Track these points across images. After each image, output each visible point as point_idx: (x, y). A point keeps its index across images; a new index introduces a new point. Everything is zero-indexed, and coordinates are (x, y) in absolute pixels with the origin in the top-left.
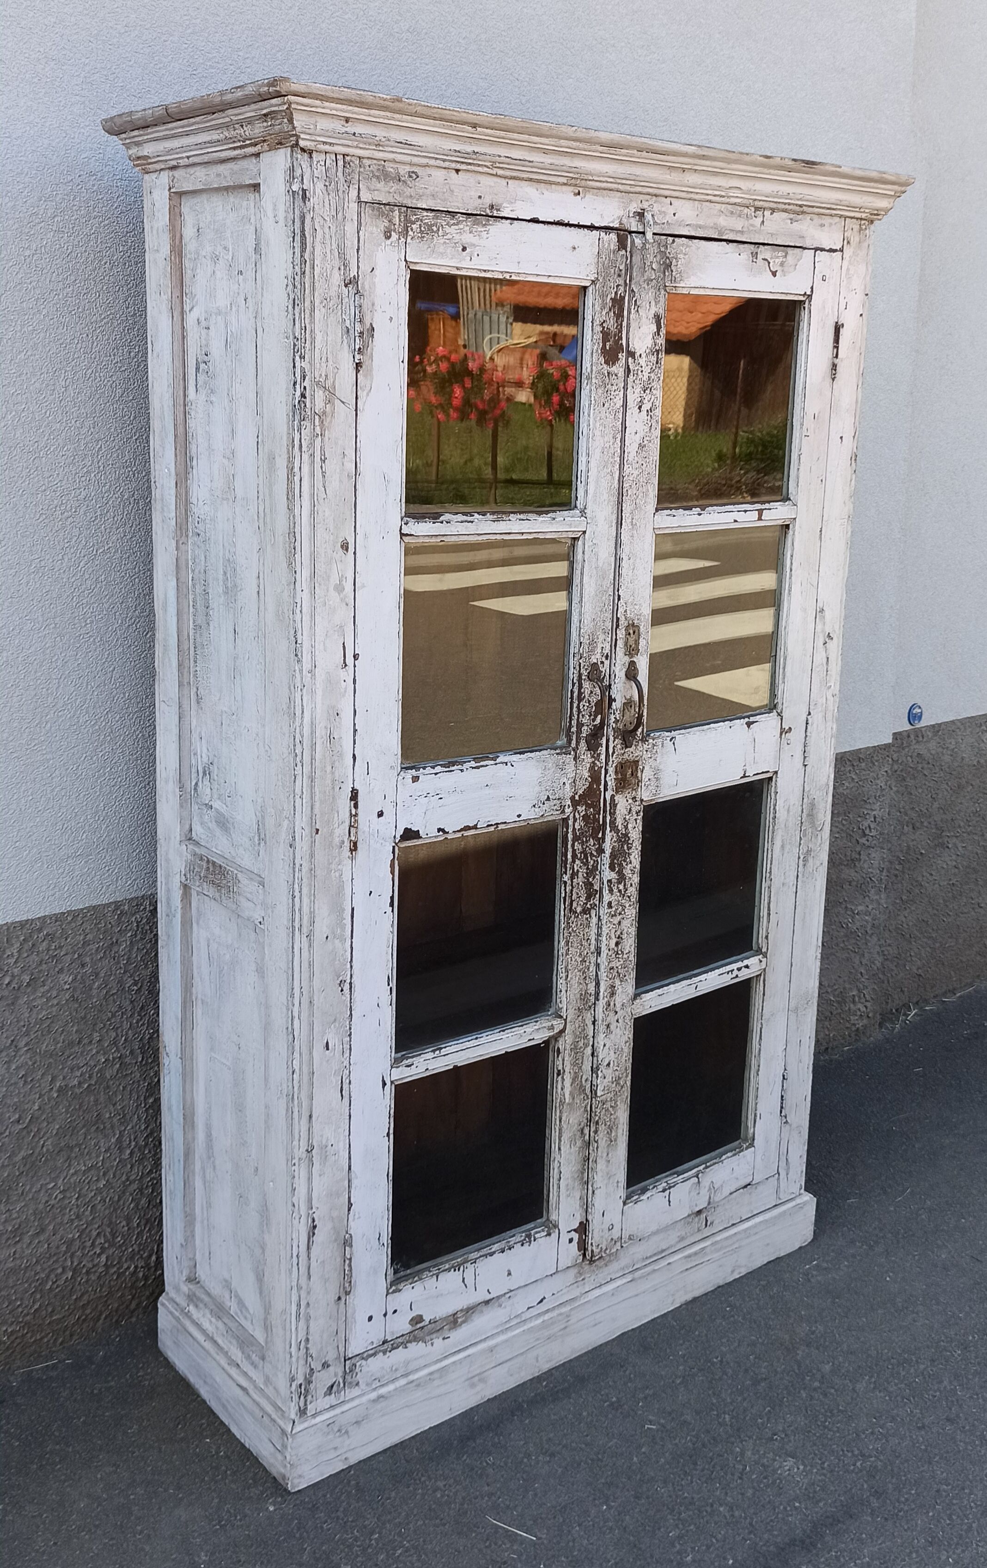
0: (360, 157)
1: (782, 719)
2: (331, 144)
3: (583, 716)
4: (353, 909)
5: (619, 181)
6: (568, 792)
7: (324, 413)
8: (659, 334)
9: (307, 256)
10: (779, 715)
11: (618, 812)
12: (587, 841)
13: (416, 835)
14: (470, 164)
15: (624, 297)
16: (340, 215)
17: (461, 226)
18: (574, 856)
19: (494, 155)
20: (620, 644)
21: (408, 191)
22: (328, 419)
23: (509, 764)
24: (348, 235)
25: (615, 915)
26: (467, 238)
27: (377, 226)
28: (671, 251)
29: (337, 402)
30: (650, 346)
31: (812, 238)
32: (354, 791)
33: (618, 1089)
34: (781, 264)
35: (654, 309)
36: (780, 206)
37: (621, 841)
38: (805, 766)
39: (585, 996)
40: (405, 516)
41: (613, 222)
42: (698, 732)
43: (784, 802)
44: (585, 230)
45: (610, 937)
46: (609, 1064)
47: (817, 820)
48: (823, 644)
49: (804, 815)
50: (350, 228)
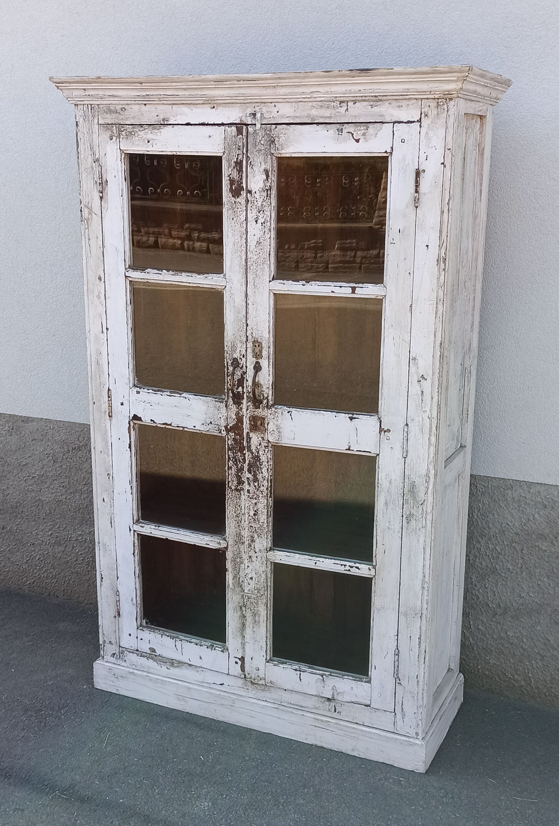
0: (98, 105)
1: (381, 422)
2: (82, 101)
4: (112, 443)
5: (234, 98)
6: (223, 423)
7: (88, 218)
8: (267, 180)
9: (79, 150)
10: (380, 419)
11: (252, 443)
12: (236, 453)
13: (140, 419)
14: (149, 101)
15: (243, 160)
16: (91, 131)
17: (146, 131)
18: (229, 458)
20: (250, 350)
21: (121, 117)
22: (90, 222)
23: (187, 399)
24: (94, 140)
25: (252, 498)
26: (150, 136)
27: (106, 135)
28: (274, 133)
29: (93, 214)
30: (262, 187)
31: (392, 115)
32: (109, 390)
33: (259, 595)
34: (364, 134)
35: (263, 167)
36: (358, 98)
37: (255, 459)
38: (405, 458)
39: (239, 536)
40: (129, 268)
41: (236, 120)
42: (309, 413)
43: (386, 475)
44: (216, 126)
45: (249, 509)
46: (252, 578)
47: (418, 497)
48: (418, 381)
49: (406, 490)
50: (95, 136)
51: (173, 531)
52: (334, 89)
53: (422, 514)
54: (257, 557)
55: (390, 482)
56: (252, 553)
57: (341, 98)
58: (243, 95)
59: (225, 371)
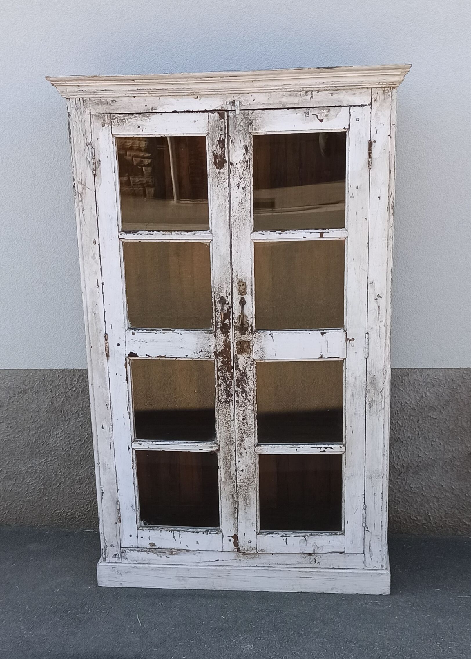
0: (89, 98)
1: (346, 334)
2: (75, 95)
3: (218, 318)
4: (109, 379)
6: (212, 350)
7: (82, 193)
8: (247, 154)
9: (71, 136)
10: (345, 331)
11: (239, 362)
12: (224, 372)
13: (136, 355)
14: (139, 94)
15: (225, 139)
16: (83, 120)
17: (136, 118)
18: (218, 378)
19: (147, 89)
20: (235, 290)
21: (112, 108)
22: (84, 195)
23: (180, 334)
24: (86, 127)
25: (241, 406)
26: (140, 123)
27: (98, 123)
28: (252, 117)
29: (87, 189)
30: (242, 159)
31: (348, 101)
32: (106, 334)
33: (249, 482)
34: (326, 116)
35: (243, 143)
36: (321, 89)
37: (242, 375)
38: (367, 358)
39: (229, 438)
40: (122, 231)
41: (217, 108)
42: (288, 334)
43: (352, 374)
44: (201, 113)
45: (239, 415)
46: (242, 470)
47: (378, 387)
48: (375, 300)
49: (368, 383)
50: (87, 124)
51: (169, 443)
52: (302, 82)
53: (382, 399)
54: (246, 453)
55: (355, 378)
56: (242, 450)
57: (308, 89)
58: (225, 88)
59: (213, 308)
